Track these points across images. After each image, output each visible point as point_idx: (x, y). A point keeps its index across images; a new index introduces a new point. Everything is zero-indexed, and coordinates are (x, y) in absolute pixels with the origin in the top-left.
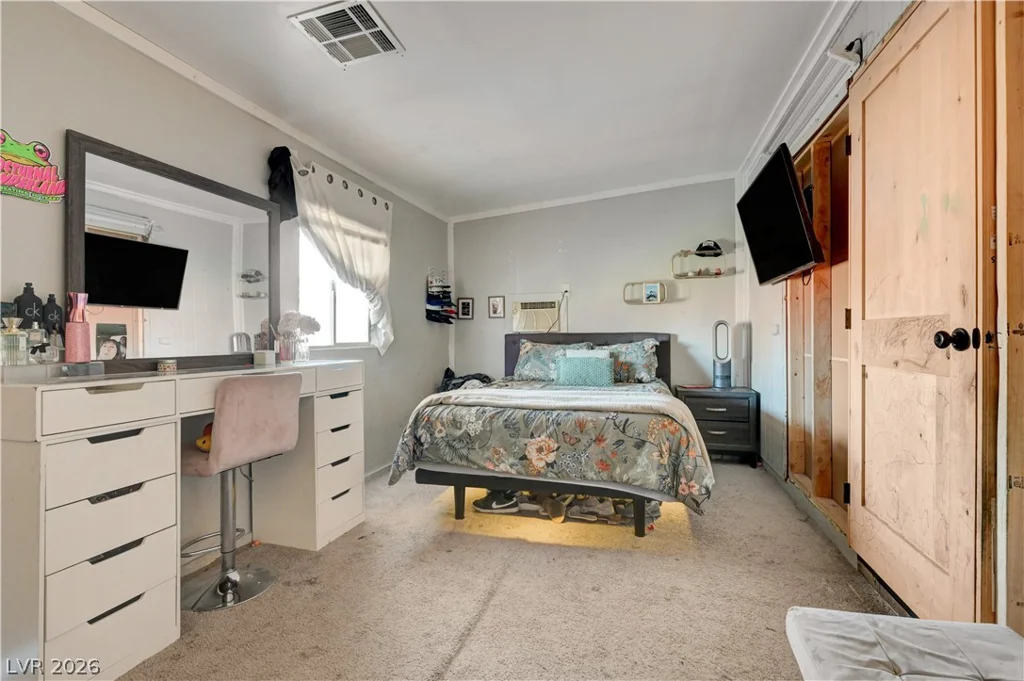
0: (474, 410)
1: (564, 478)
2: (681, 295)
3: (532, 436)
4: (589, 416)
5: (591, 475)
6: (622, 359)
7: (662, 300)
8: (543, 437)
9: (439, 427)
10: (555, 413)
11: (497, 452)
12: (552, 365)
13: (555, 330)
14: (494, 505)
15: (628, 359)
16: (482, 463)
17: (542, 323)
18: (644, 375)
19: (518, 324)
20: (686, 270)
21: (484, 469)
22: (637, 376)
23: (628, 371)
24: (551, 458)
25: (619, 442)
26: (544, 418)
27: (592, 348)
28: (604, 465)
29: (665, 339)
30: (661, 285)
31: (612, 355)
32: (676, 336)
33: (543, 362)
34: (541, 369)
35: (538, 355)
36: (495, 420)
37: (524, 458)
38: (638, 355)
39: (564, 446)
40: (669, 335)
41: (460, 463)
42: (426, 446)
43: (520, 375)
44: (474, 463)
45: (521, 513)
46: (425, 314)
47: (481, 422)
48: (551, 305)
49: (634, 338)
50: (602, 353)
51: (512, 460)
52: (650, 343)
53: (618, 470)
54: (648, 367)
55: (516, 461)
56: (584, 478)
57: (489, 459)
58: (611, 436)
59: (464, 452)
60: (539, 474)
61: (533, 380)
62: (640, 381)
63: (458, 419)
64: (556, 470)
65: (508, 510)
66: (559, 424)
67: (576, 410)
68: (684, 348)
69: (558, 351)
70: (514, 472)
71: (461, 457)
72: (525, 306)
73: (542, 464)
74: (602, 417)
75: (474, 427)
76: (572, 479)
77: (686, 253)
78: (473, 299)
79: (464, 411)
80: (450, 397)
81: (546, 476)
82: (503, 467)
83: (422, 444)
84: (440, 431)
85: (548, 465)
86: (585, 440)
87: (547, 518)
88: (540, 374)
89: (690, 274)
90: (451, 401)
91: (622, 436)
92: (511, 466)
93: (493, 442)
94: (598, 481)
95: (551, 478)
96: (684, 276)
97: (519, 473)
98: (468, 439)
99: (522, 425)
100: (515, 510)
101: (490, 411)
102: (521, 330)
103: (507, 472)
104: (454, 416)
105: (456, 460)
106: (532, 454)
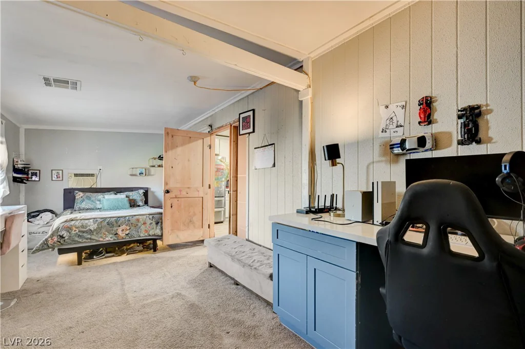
0: (91, 221)
1: (132, 238)
2: (152, 173)
3: (119, 226)
4: (140, 217)
5: (142, 235)
6: (131, 198)
7: (145, 175)
8: (124, 226)
9: (74, 229)
10: (127, 218)
11: (104, 234)
12: (98, 202)
13: (94, 186)
14: (95, 257)
15: (134, 198)
16: (97, 239)
17: (86, 183)
18: (141, 204)
19: (72, 183)
20: (154, 164)
21: (99, 241)
22: (138, 204)
23: (134, 202)
24: (127, 232)
25: (151, 224)
26: (123, 220)
27: (116, 194)
28: (146, 231)
29: (146, 189)
30: (145, 169)
31: (127, 197)
32: (150, 188)
33: (92, 201)
34: (92, 204)
35: (89, 198)
36: (103, 223)
37: (117, 234)
38: (137, 196)
39: (132, 228)
40: (148, 188)
41: (87, 241)
42: (66, 238)
43: (79, 208)
44: (94, 240)
45: (106, 257)
46: (12, 179)
47: (96, 224)
48: (92, 175)
49: (134, 189)
50: (122, 196)
51: (111, 236)
52: (141, 191)
53: (151, 232)
54: (142, 200)
55: (112, 236)
56: (140, 236)
57: (101, 237)
58: (149, 222)
59: (89, 236)
60: (123, 238)
61: (87, 209)
62: (139, 206)
63: (84, 225)
64: (129, 236)
65: (101, 258)
66: (129, 221)
67: (135, 216)
68: (153, 193)
69: (100, 196)
70: (112, 240)
71: (87, 239)
72: (76, 175)
73: (125, 234)
74: (145, 217)
75: (93, 226)
76: (135, 238)
77: (155, 159)
78: (40, 171)
79: (87, 221)
80: (77, 217)
81: (125, 238)
82: (107, 239)
83: (64, 238)
84: (75, 231)
85: (126, 235)
86: (139, 224)
87: (119, 256)
88: (92, 207)
89: (156, 166)
90: (78, 218)
91: (152, 222)
92: (111, 238)
93: (103, 231)
94: (144, 237)
95: (128, 239)
96: (154, 166)
97: (114, 240)
98: (91, 232)
99: (115, 223)
100: (104, 257)
101: (100, 220)
102: (74, 187)
103: (109, 240)
104: (83, 224)
105: (84, 240)
106: (120, 232)
